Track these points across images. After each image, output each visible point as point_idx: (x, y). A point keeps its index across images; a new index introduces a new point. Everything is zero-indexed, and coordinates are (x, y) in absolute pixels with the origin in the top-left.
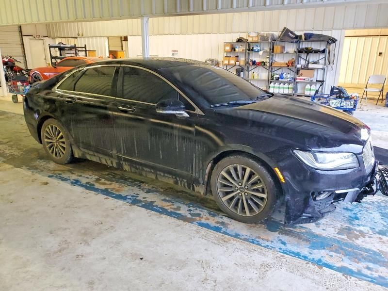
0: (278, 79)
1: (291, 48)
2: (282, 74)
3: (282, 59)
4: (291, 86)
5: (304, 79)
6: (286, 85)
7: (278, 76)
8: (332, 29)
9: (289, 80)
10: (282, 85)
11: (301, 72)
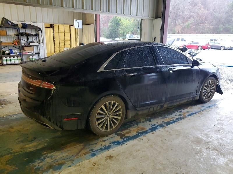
0: (9, 54)
1: (11, 33)
2: (11, 50)
3: (6, 40)
4: (19, 58)
5: (28, 53)
6: (16, 58)
7: (8, 52)
8: (37, 22)
9: (18, 54)
10: (12, 58)
11: (25, 48)
